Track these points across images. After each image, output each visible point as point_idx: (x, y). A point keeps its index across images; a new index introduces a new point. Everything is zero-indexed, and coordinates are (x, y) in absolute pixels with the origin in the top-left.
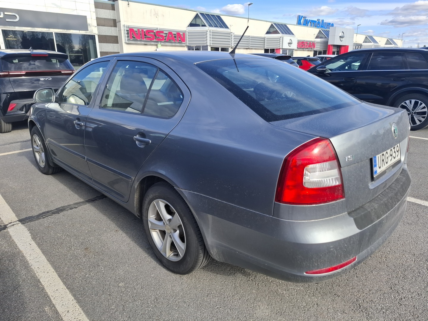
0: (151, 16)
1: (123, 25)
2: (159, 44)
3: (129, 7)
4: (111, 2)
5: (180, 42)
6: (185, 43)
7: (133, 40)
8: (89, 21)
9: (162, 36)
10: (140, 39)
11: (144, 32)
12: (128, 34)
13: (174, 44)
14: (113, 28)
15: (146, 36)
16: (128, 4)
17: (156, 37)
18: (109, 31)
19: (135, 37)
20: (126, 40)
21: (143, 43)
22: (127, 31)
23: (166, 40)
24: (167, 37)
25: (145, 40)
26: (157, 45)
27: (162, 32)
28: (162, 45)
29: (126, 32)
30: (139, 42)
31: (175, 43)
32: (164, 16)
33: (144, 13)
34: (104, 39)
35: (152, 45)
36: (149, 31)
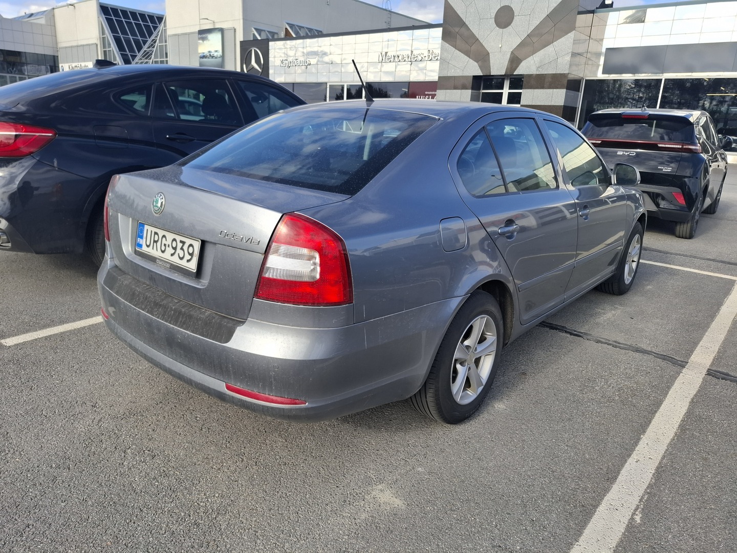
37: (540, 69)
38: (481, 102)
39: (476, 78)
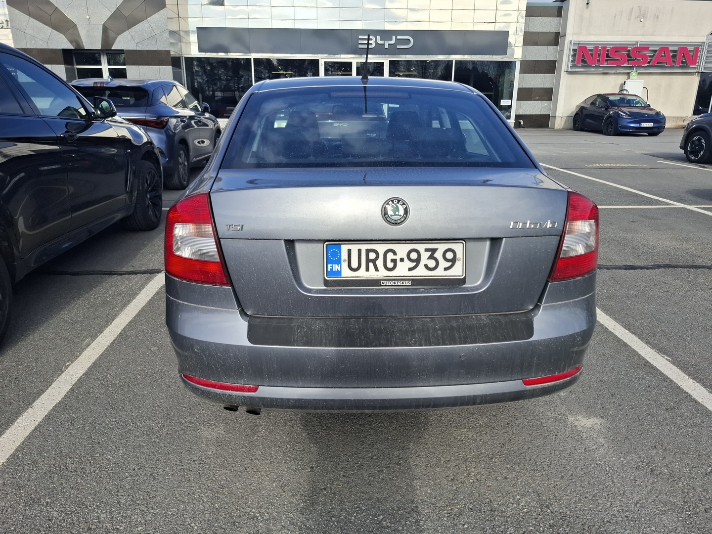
0: (629, 20)
1: (569, 40)
2: (635, 70)
3: (587, 8)
4: (558, 4)
5: (685, 65)
6: (695, 68)
7: (583, 66)
8: (511, 39)
9: (645, 56)
10: (594, 63)
11: (608, 50)
12: (574, 56)
13: (668, 71)
14: (552, 48)
15: (610, 58)
16: (588, 4)
17: (632, 58)
18: (544, 53)
19: (587, 61)
20: (568, 67)
21: (601, 70)
22: (574, 50)
23: (650, 64)
24: (654, 57)
25: (605, 65)
26: (628, 74)
27: (647, 49)
28: (639, 74)
29: (572, 53)
30: (593, 70)
31: (672, 67)
32: (658, 17)
33: (615, 17)
34: (531, 67)
35: (619, 73)
36: (617, 49)
37: (140, 45)
38: (78, 79)
39: (65, 52)
